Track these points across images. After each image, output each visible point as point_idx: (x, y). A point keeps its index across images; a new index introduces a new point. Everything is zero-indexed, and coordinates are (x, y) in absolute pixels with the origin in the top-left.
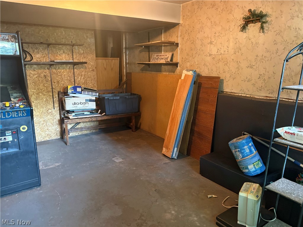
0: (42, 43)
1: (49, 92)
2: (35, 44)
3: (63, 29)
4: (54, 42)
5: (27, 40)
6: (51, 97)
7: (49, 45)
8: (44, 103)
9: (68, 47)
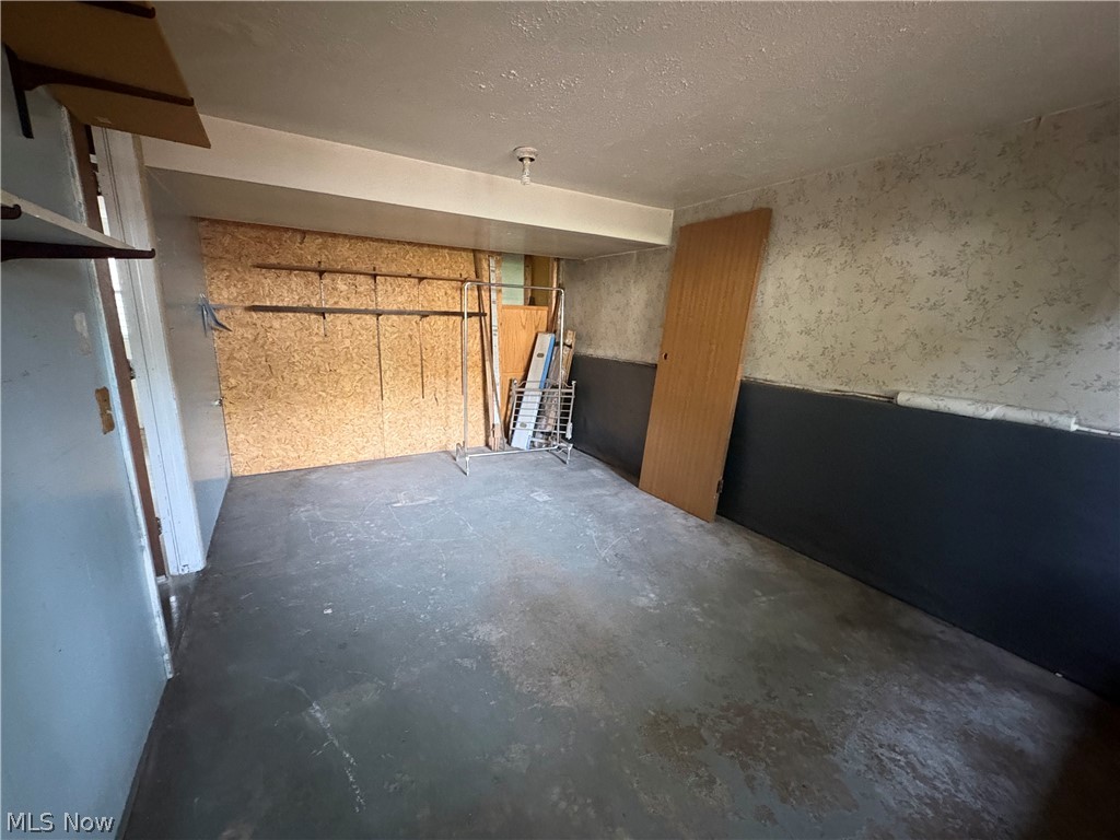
0: (410, 276)
1: (416, 366)
2: (397, 276)
3: (447, 251)
4: (429, 274)
5: (384, 271)
6: (419, 376)
7: (421, 279)
8: (406, 386)
9: (454, 284)
